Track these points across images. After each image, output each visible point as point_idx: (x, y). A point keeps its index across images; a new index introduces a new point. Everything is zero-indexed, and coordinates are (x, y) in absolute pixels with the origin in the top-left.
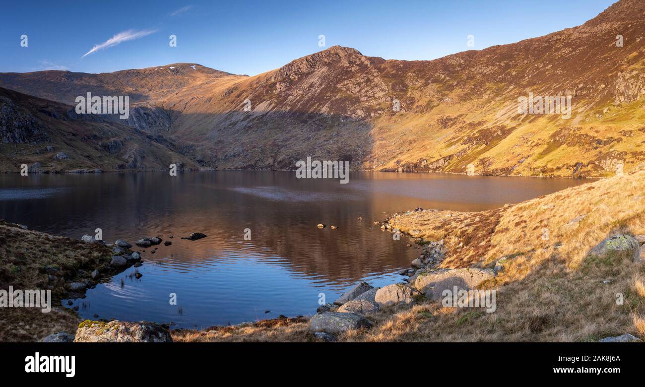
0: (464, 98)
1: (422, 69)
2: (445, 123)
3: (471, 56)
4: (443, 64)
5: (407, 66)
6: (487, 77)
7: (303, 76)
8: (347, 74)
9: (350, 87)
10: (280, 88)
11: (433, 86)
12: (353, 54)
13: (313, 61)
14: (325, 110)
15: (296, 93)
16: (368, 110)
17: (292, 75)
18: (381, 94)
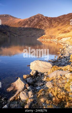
0: (62, 25)
1: (55, 19)
2: (59, 30)
3: (64, 16)
4: (59, 18)
5: (52, 18)
6: (67, 21)
7: (33, 20)
8: (41, 20)
9: (42, 23)
10: (29, 22)
11: (57, 23)
12: (42, 16)
13: (35, 17)
14: (38, 27)
15: (32, 24)
16: (45, 27)
17: (31, 20)
18: (47, 24)
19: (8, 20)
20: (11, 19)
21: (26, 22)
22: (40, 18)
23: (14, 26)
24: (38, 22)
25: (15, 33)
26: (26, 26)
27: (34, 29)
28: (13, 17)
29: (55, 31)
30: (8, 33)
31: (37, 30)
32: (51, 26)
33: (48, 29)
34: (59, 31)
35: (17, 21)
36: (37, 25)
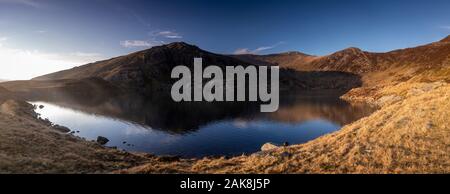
0: (397, 66)
1: (382, 56)
2: (391, 74)
3: (399, 52)
4: (389, 54)
5: (377, 54)
6: (405, 59)
7: (340, 58)
8: (356, 57)
9: (357, 62)
10: (332, 62)
11: (386, 62)
12: (357, 50)
13: (344, 52)
14: (349, 70)
15: (338, 63)
16: (364, 70)
17: (336, 57)
18: (368, 64)
19: (293, 59)
20: (300, 58)
21: (326, 61)
22: (354, 55)
23: (303, 70)
24: (350, 61)
25: (304, 82)
26: (326, 69)
27: (341, 73)
28: (303, 54)
29: (384, 78)
30: (291, 83)
31: (348, 74)
32: (375, 67)
33: (370, 74)
34: (392, 78)
35: (309, 61)
36: (347, 66)
